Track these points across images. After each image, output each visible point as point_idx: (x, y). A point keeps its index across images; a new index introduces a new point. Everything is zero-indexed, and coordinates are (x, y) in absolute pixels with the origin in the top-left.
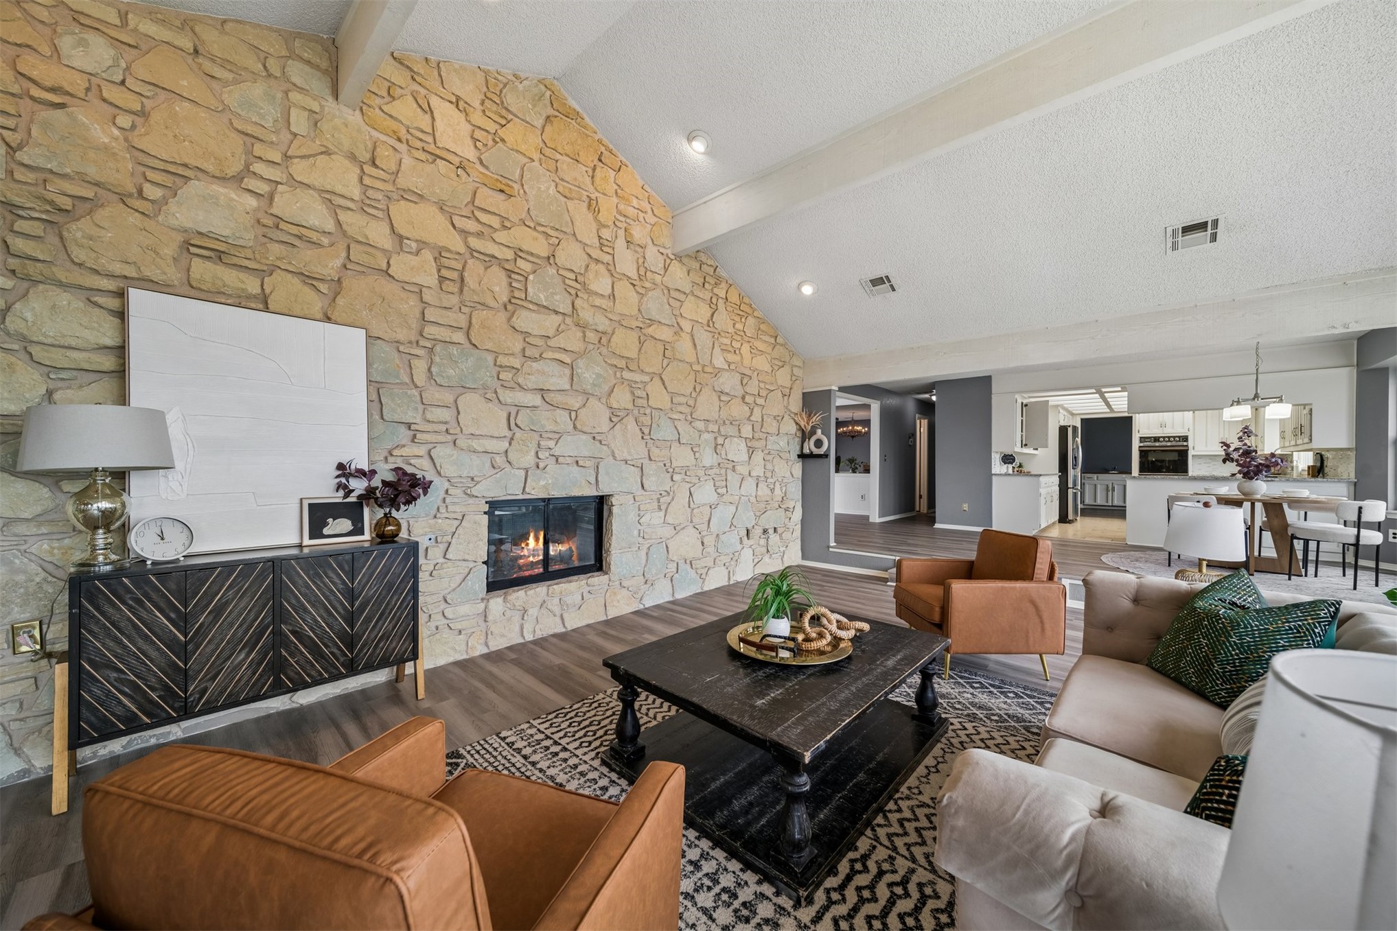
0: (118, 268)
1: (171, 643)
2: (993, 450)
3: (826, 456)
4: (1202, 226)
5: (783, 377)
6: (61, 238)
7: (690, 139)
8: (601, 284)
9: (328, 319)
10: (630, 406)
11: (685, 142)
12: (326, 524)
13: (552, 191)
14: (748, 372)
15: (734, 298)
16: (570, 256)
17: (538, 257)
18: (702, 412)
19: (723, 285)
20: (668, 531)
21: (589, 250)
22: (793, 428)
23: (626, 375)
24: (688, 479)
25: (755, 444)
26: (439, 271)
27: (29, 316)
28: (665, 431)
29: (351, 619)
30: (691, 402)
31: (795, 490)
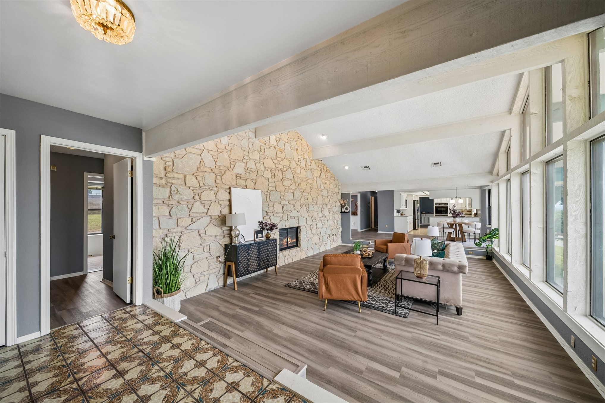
0: (229, 183)
1: (247, 259)
2: (394, 209)
3: (349, 212)
4: (438, 163)
5: (337, 190)
6: (221, 178)
7: (323, 135)
8: (298, 171)
9: (255, 189)
10: (304, 202)
11: (321, 137)
12: (258, 235)
13: (290, 149)
14: (329, 189)
15: (325, 169)
16: (293, 165)
17: (287, 166)
18: (319, 202)
19: (323, 165)
20: (312, 236)
21: (296, 162)
22: (339, 204)
23: (304, 194)
24: (316, 221)
25: (331, 210)
26: (271, 174)
27: (219, 195)
28: (311, 208)
29: (268, 255)
30: (316, 200)
31: (340, 222)
